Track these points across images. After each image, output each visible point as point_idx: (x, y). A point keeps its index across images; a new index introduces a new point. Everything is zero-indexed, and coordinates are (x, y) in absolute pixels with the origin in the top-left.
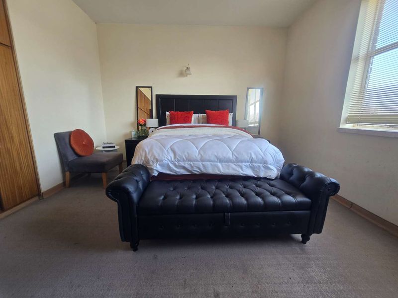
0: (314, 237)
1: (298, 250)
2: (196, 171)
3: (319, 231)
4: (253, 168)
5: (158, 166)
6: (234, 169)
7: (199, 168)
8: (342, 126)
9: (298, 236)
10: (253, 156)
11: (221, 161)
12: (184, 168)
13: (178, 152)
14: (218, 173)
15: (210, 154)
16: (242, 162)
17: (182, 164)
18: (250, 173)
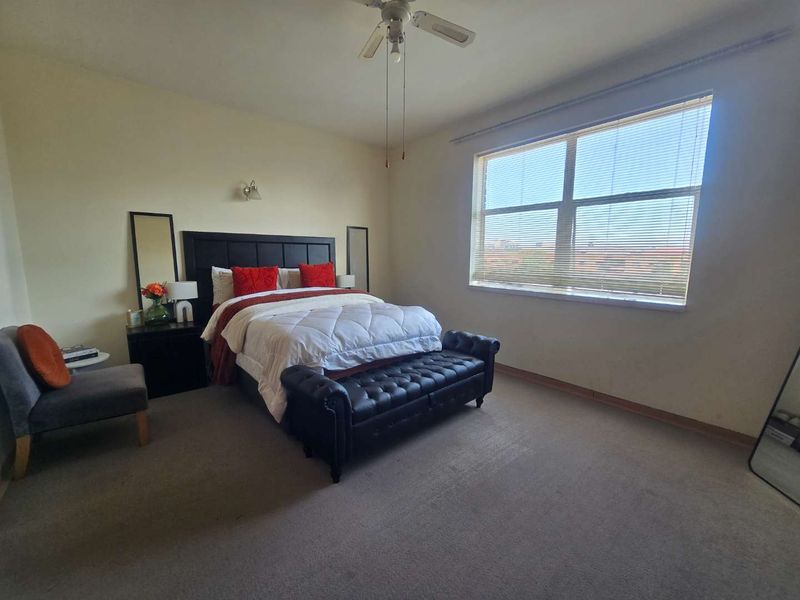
0: (486, 398)
1: (479, 414)
2: (368, 359)
3: (490, 390)
4: (421, 342)
5: (326, 362)
6: (407, 347)
7: (372, 354)
8: (471, 284)
9: (473, 403)
10: (422, 329)
11: (393, 340)
12: (356, 358)
13: (346, 338)
14: (393, 355)
15: (382, 334)
16: (412, 337)
17: (353, 353)
18: (419, 348)
